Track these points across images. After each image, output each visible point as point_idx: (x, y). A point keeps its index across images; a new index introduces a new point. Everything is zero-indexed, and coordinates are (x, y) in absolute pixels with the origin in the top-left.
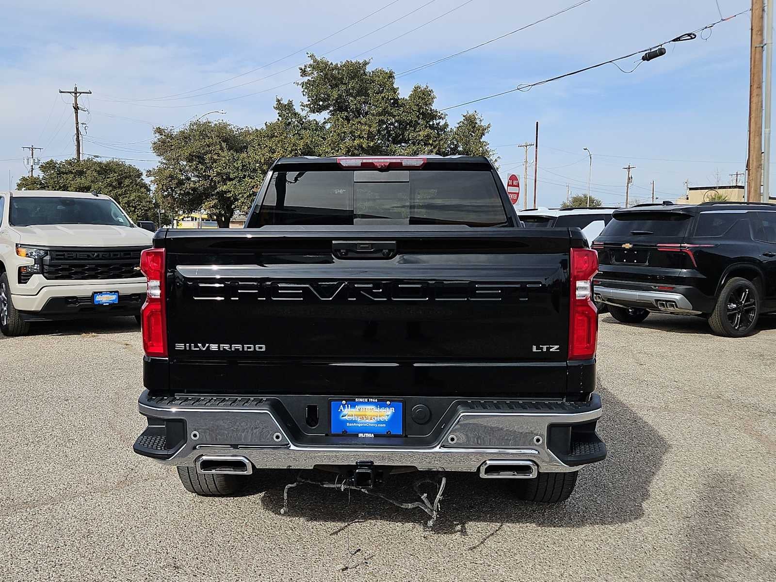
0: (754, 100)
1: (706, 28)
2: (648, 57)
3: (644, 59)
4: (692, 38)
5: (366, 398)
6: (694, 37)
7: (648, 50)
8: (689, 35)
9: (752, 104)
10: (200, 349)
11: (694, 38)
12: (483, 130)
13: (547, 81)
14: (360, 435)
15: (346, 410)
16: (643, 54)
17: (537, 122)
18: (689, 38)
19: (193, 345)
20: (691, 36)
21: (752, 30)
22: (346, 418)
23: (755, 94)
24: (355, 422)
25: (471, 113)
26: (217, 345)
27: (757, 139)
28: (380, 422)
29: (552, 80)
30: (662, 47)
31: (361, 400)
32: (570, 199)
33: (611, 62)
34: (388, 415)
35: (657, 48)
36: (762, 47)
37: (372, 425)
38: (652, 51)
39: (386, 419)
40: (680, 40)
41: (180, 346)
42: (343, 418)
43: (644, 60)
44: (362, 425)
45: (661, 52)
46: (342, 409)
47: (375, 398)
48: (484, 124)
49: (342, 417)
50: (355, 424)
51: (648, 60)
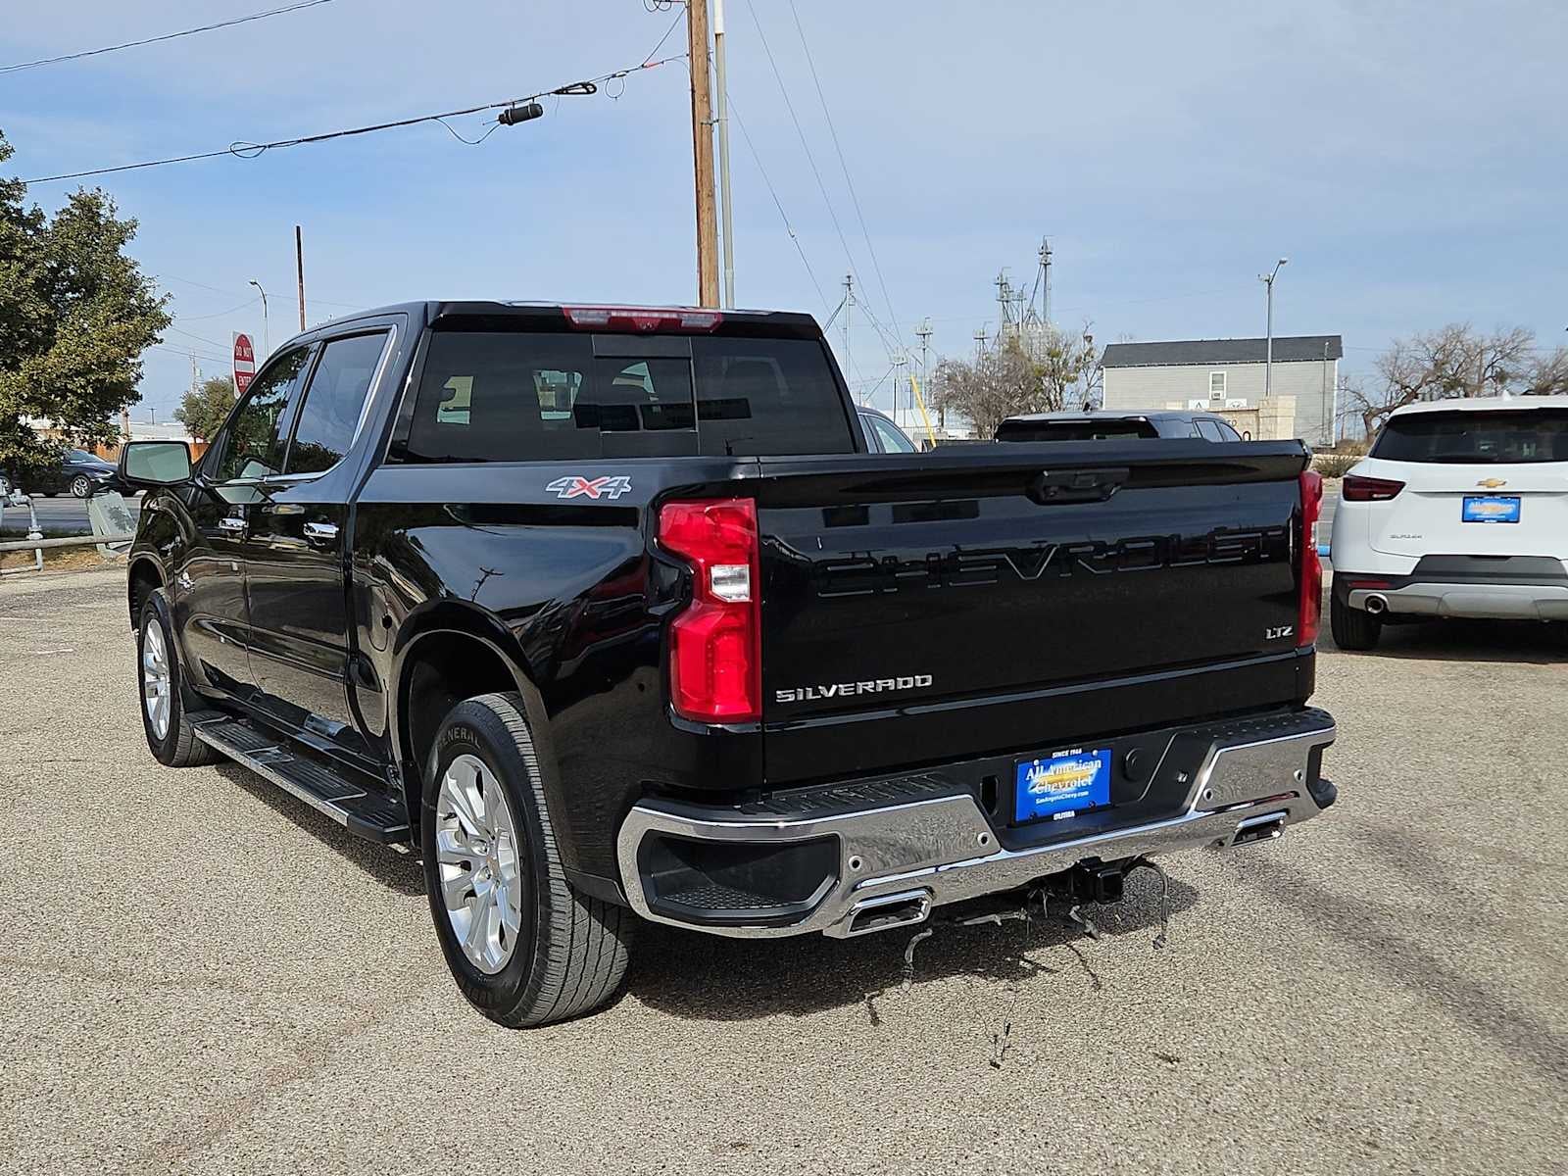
0: (704, 215)
1: (614, 76)
2: (511, 118)
3: (502, 120)
4: (589, 92)
5: (1065, 750)
6: (592, 90)
7: (509, 104)
8: (584, 85)
9: (701, 223)
10: (822, 695)
11: (595, 91)
12: (123, 230)
13: (300, 141)
14: (1057, 817)
15: (1036, 776)
16: (502, 110)
17: (298, 228)
18: (584, 90)
19: (810, 689)
20: (588, 88)
21: (693, 91)
22: (1036, 790)
23: (705, 207)
24: (1048, 795)
25: (88, 192)
26: (853, 685)
27: (713, 286)
28: (1080, 789)
29: (312, 139)
30: (536, 103)
31: (1059, 754)
32: (201, 386)
33: (435, 118)
34: (1091, 775)
35: (527, 104)
36: (711, 125)
37: (1069, 796)
38: (516, 107)
39: (1089, 781)
40: (567, 93)
41: (785, 696)
42: (1033, 790)
43: (502, 123)
44: (1055, 798)
45: (535, 112)
46: (1032, 775)
47: (1078, 748)
48: (120, 218)
49: (1032, 788)
50: (1047, 799)
51: (510, 124)
